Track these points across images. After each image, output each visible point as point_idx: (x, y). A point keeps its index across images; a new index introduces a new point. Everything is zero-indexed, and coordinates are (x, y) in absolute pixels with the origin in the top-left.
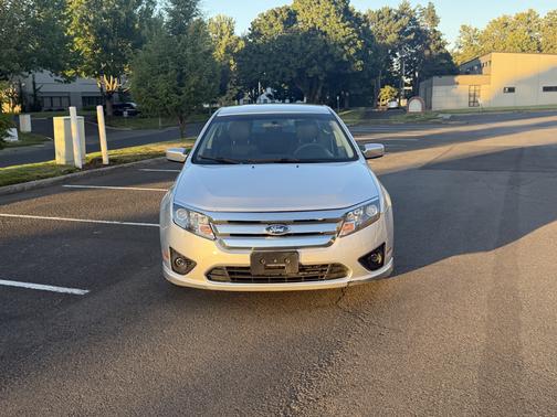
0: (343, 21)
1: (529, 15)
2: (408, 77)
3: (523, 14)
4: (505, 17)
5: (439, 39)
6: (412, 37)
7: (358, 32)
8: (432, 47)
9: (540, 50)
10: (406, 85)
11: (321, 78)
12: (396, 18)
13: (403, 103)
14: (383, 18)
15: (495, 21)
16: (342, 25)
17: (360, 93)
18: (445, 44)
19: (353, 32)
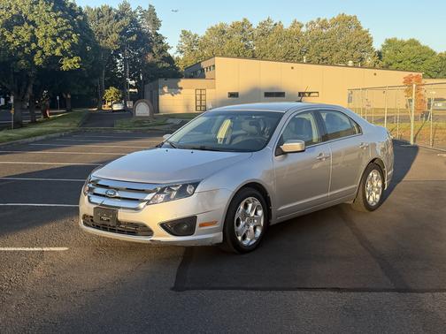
0: (54, 10)
1: (243, 24)
2: (132, 79)
3: (238, 23)
4: (222, 25)
5: (161, 42)
6: (134, 38)
7: (73, 24)
8: (154, 49)
9: (254, 57)
10: (131, 87)
11: (30, 74)
12: (116, 17)
13: (130, 104)
14: (102, 16)
15: (212, 28)
16: (53, 14)
17: (84, 93)
18: (167, 47)
19: (67, 24)
